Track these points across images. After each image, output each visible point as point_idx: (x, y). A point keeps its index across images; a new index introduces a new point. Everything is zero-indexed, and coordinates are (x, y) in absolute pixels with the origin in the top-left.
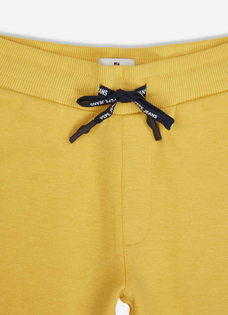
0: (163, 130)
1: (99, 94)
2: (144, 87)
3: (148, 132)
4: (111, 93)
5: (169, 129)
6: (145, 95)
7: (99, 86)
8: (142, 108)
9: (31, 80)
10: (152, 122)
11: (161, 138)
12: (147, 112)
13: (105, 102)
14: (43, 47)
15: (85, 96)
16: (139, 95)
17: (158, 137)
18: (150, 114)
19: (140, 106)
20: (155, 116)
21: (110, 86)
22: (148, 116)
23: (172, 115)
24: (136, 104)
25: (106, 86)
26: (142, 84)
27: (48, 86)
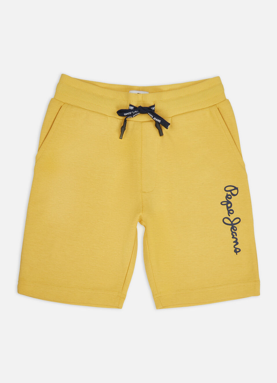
0: (164, 129)
1: (129, 109)
2: (154, 106)
3: (156, 131)
4: (135, 108)
5: (167, 129)
6: (154, 110)
7: (129, 105)
8: (152, 116)
9: (92, 102)
10: (158, 125)
11: (163, 135)
12: (155, 118)
13: (132, 113)
14: (100, 85)
15: (121, 110)
16: (152, 110)
17: (161, 134)
18: (157, 120)
19: (151, 115)
20: (159, 121)
21: (135, 104)
22: (156, 121)
23: (169, 122)
24: (149, 115)
25: (133, 105)
26: (152, 104)
27: (101, 106)
